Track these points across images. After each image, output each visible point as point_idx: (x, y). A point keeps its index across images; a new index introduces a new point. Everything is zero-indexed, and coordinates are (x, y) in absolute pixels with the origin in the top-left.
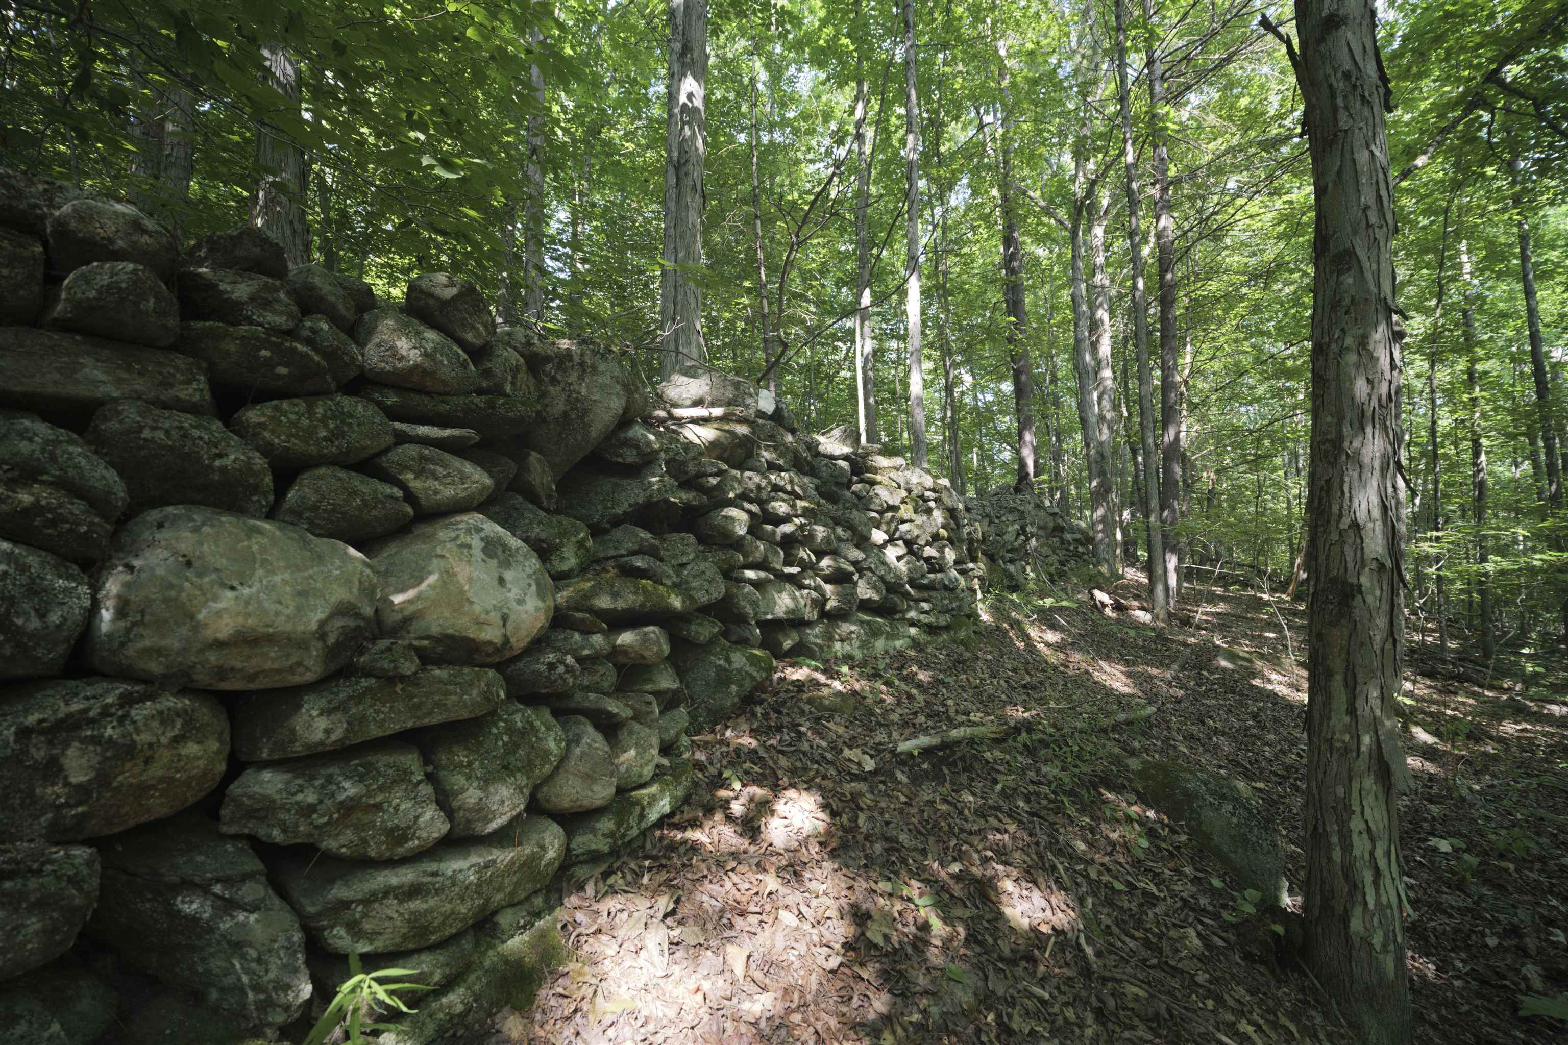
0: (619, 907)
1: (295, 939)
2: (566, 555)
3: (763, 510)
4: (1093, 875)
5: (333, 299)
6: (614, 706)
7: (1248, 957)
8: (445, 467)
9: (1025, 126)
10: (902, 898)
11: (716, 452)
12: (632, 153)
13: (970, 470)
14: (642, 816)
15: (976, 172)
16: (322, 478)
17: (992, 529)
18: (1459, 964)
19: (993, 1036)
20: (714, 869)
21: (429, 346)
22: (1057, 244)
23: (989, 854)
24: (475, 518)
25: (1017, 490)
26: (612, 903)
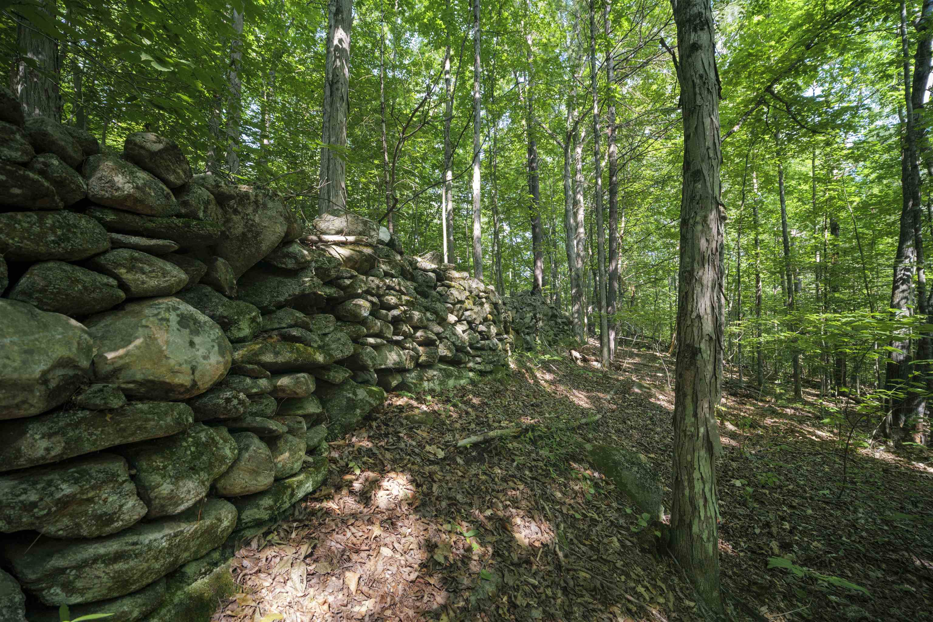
0: (274, 554)
1: (17, 599)
2: (242, 326)
3: (380, 301)
4: (565, 511)
5: (63, 143)
6: (273, 425)
7: (643, 550)
8: (150, 265)
9: (541, 87)
10: (457, 533)
11: (351, 264)
12: (303, 73)
13: (508, 281)
14: (292, 495)
15: (514, 109)
16: (50, 269)
17: (518, 315)
18: (742, 544)
19: (505, 610)
20: (340, 525)
21: (140, 182)
22: (557, 155)
23: (508, 503)
24: (173, 301)
25: (533, 293)
26: (269, 553)
